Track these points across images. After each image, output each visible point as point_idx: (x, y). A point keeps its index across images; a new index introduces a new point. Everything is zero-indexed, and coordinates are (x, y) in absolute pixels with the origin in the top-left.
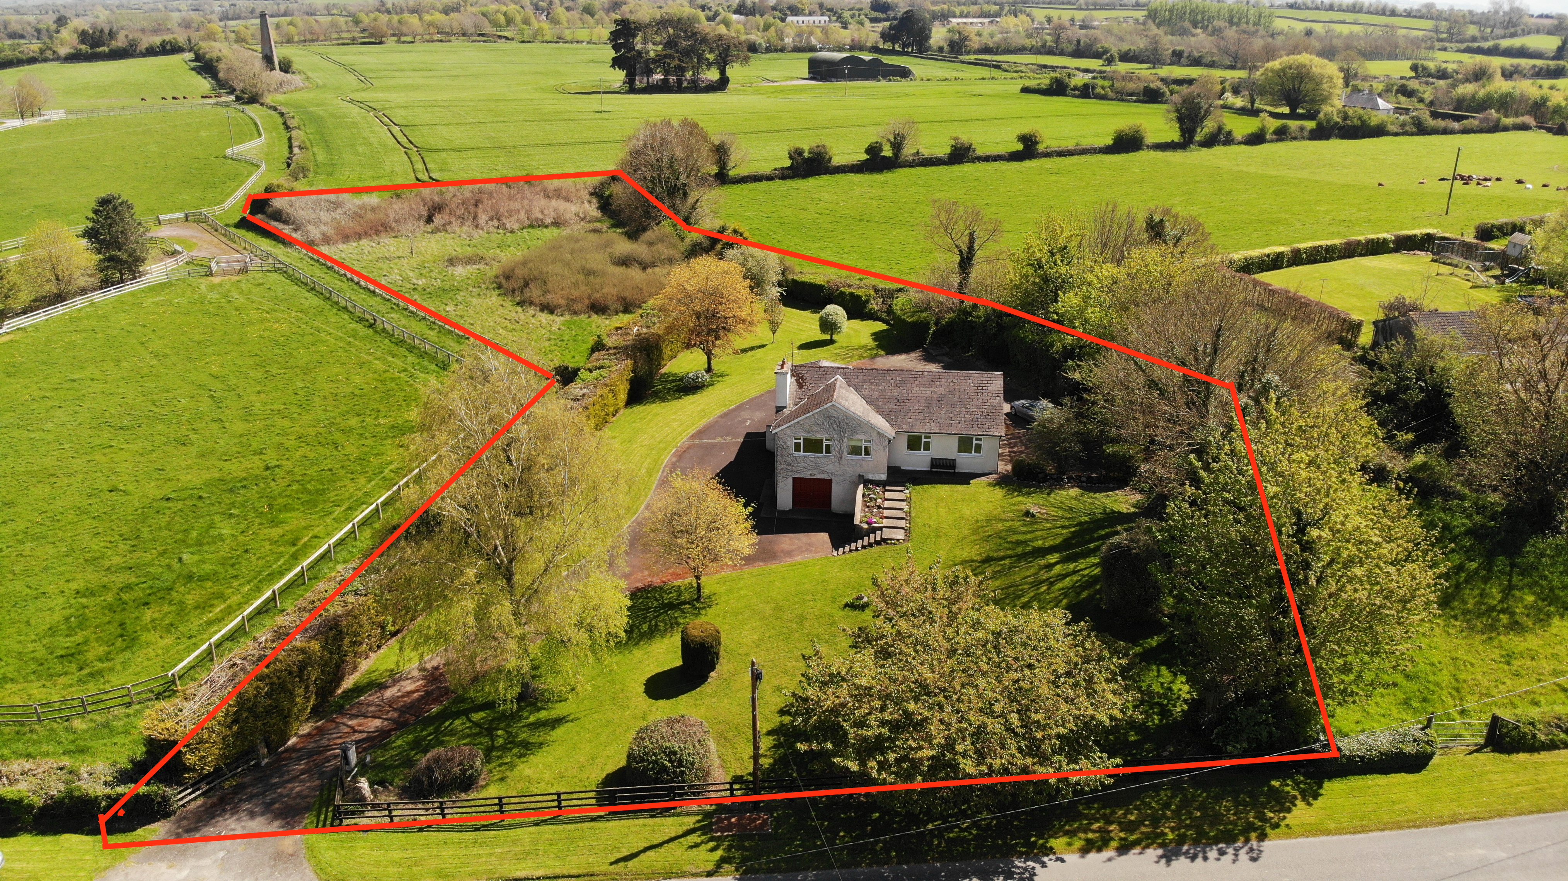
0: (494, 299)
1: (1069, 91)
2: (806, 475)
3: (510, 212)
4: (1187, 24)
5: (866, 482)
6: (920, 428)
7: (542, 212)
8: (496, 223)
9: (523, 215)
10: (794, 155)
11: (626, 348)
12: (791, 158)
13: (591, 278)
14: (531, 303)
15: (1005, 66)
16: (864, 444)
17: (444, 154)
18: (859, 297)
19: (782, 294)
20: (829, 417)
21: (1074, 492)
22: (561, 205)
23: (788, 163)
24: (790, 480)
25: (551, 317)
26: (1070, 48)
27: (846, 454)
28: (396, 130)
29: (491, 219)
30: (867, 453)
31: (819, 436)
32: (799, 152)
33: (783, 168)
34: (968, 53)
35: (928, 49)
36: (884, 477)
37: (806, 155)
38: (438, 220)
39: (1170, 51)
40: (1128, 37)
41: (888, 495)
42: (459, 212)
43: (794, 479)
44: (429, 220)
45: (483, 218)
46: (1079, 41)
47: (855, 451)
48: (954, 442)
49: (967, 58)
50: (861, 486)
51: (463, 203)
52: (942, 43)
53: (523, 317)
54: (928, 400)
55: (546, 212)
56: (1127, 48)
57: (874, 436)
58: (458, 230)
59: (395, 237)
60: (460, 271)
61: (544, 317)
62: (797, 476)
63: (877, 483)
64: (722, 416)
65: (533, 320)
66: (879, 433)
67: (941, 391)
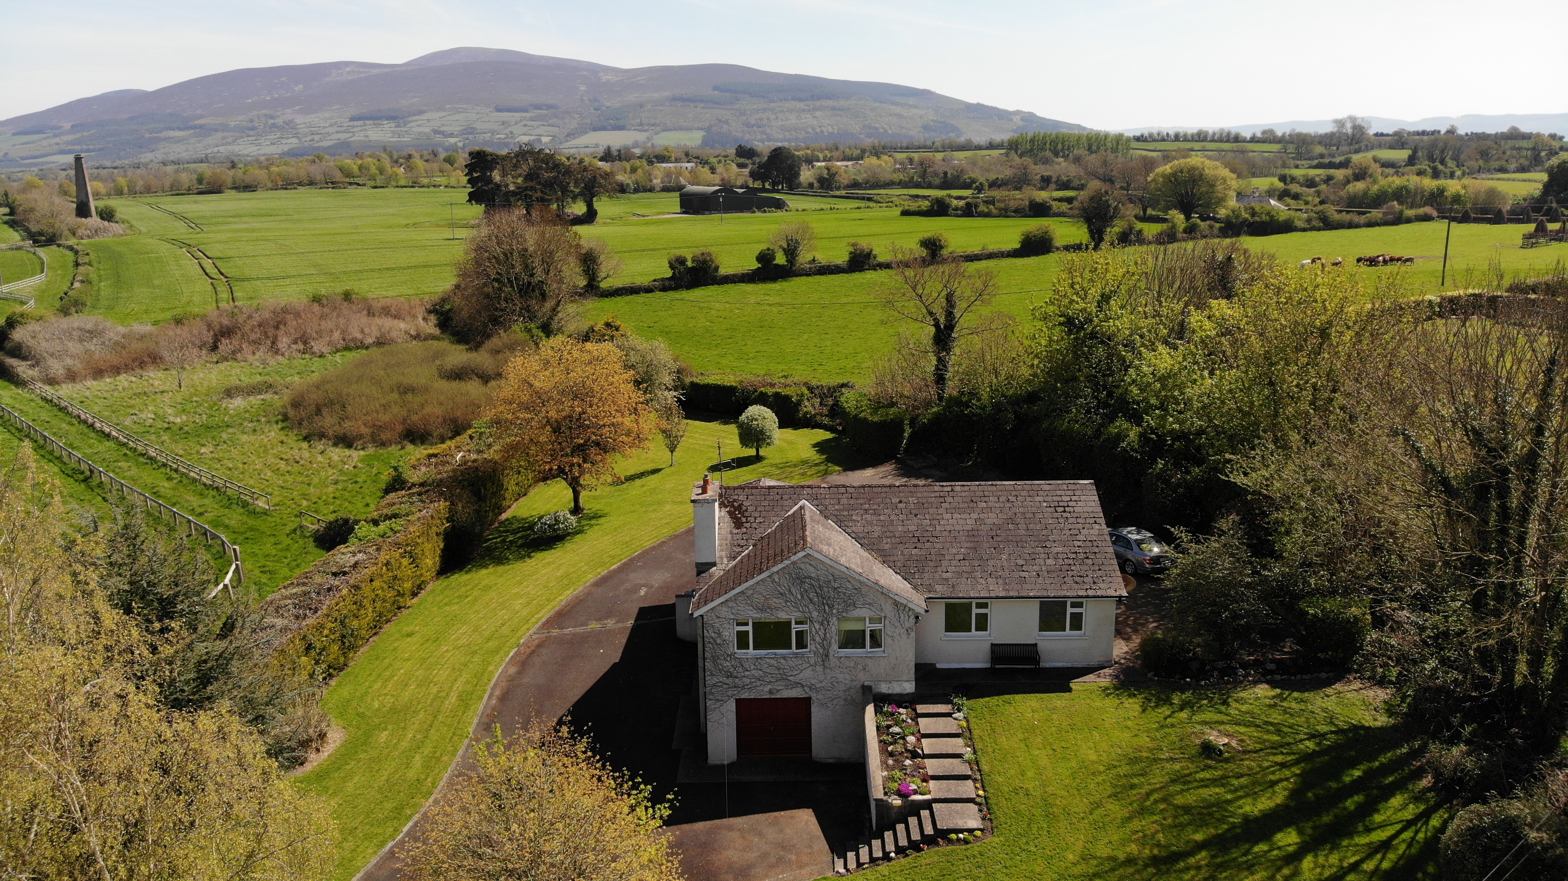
0: (274, 433)
1: (950, 211)
2: (763, 692)
3: (320, 333)
4: (1048, 154)
5: (881, 700)
6: (967, 589)
7: (362, 332)
8: (301, 346)
9: (337, 335)
10: (677, 263)
12: (672, 267)
13: (410, 396)
14: (322, 436)
16: (869, 627)
17: (258, 283)
18: (787, 398)
19: (679, 400)
20: (800, 579)
21: (1263, 691)
22: (387, 323)
23: (669, 273)
24: (732, 706)
25: (347, 452)
26: (937, 181)
27: (835, 646)
28: (208, 264)
29: (295, 342)
30: (876, 642)
31: (783, 616)
32: (681, 261)
33: (663, 279)
34: (838, 189)
35: (799, 185)
36: (909, 687)
37: (689, 264)
38: (225, 346)
40: (993, 167)
41: (925, 724)
42: (253, 337)
43: (739, 702)
44: (214, 348)
45: (284, 342)
46: (946, 173)
47: (853, 640)
48: (1033, 611)
49: (838, 193)
50: (870, 709)
51: (259, 326)
52: (811, 180)
53: (306, 454)
54: (972, 535)
55: (367, 330)
56: (994, 177)
57: (888, 609)
58: (250, 358)
59: (166, 370)
60: (238, 402)
61: (337, 453)
62: (745, 695)
63: (901, 700)
65: (320, 458)
66: (896, 604)
67: (991, 518)
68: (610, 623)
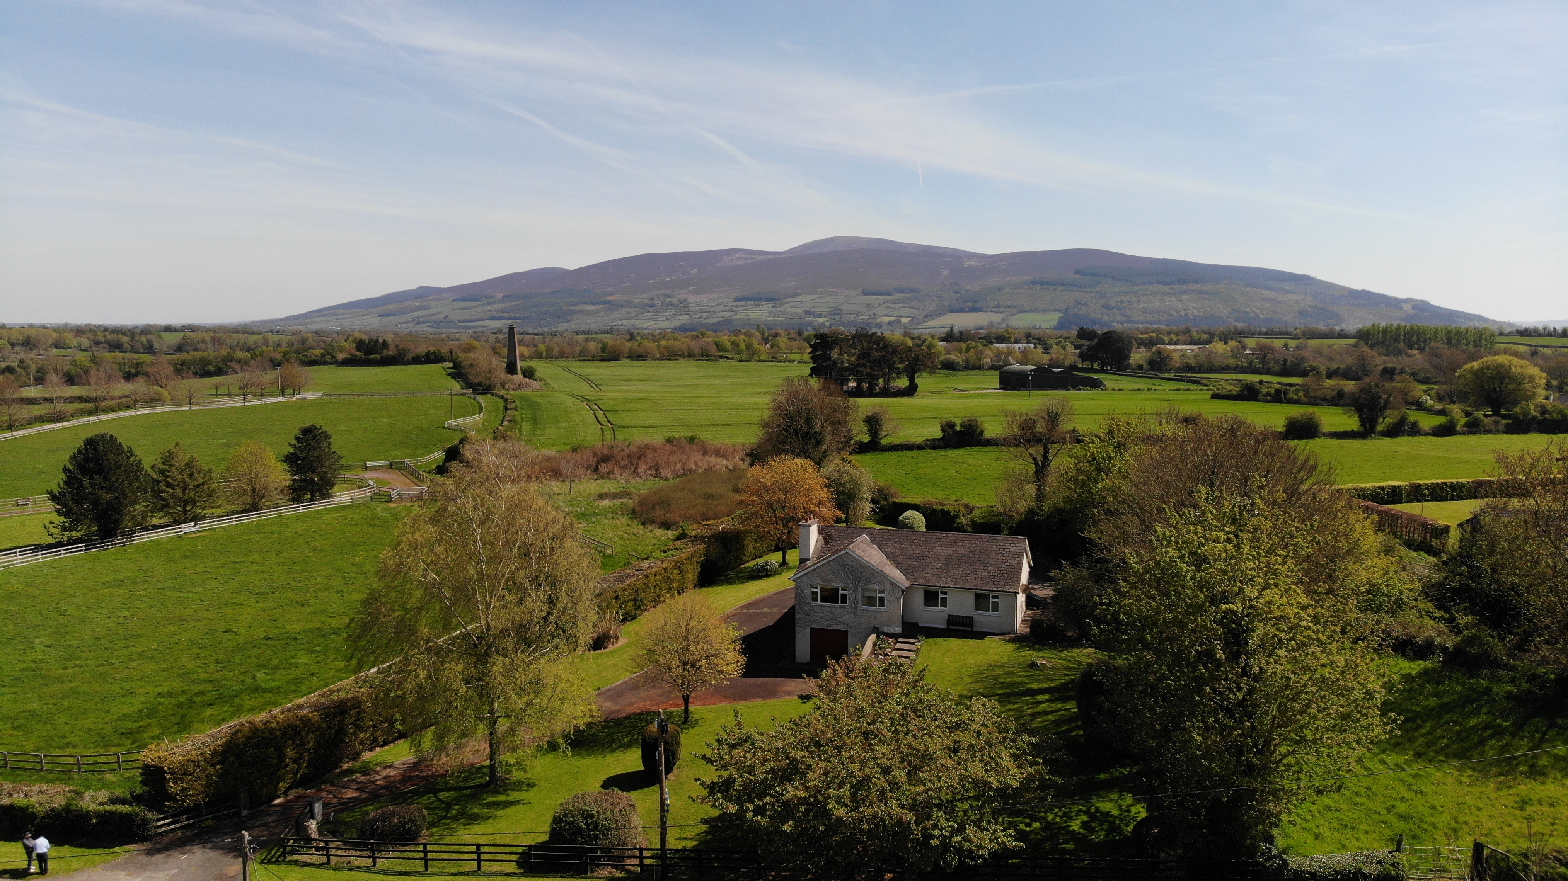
0: (624, 520)
1: (1260, 396)
2: (823, 625)
3: (667, 464)
5: (879, 633)
6: (937, 583)
7: (697, 465)
8: (654, 472)
9: (679, 466)
10: (948, 427)
11: (703, 537)
12: (943, 430)
13: (710, 501)
14: (653, 522)
15: (1204, 381)
16: (878, 595)
17: (634, 430)
18: (947, 513)
20: (844, 566)
21: (1089, 651)
22: (714, 460)
23: (939, 435)
24: (808, 631)
25: (666, 531)
26: (1277, 368)
27: (860, 604)
28: (600, 414)
29: (650, 469)
30: (882, 604)
31: (835, 585)
32: (951, 425)
33: (934, 440)
34: (1169, 371)
35: (1128, 366)
36: (898, 630)
37: (958, 428)
38: (603, 468)
39: (1381, 368)
41: (898, 646)
42: (623, 463)
43: (811, 629)
44: (596, 469)
45: (642, 468)
46: (1285, 361)
47: (870, 601)
48: (970, 599)
49: (1167, 375)
50: (873, 637)
51: (628, 456)
53: (641, 532)
54: (948, 559)
55: (700, 464)
56: (1336, 367)
57: (888, 586)
58: (618, 477)
59: (563, 481)
60: (606, 502)
61: (658, 532)
62: (814, 626)
63: (889, 635)
64: (776, 594)
65: (649, 533)
66: (892, 583)
67: (962, 551)
68: (775, 610)
